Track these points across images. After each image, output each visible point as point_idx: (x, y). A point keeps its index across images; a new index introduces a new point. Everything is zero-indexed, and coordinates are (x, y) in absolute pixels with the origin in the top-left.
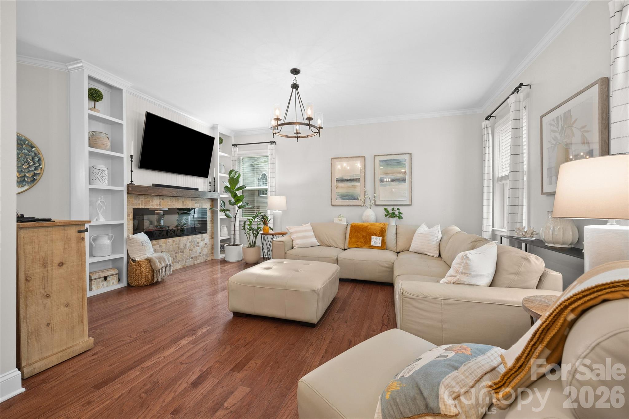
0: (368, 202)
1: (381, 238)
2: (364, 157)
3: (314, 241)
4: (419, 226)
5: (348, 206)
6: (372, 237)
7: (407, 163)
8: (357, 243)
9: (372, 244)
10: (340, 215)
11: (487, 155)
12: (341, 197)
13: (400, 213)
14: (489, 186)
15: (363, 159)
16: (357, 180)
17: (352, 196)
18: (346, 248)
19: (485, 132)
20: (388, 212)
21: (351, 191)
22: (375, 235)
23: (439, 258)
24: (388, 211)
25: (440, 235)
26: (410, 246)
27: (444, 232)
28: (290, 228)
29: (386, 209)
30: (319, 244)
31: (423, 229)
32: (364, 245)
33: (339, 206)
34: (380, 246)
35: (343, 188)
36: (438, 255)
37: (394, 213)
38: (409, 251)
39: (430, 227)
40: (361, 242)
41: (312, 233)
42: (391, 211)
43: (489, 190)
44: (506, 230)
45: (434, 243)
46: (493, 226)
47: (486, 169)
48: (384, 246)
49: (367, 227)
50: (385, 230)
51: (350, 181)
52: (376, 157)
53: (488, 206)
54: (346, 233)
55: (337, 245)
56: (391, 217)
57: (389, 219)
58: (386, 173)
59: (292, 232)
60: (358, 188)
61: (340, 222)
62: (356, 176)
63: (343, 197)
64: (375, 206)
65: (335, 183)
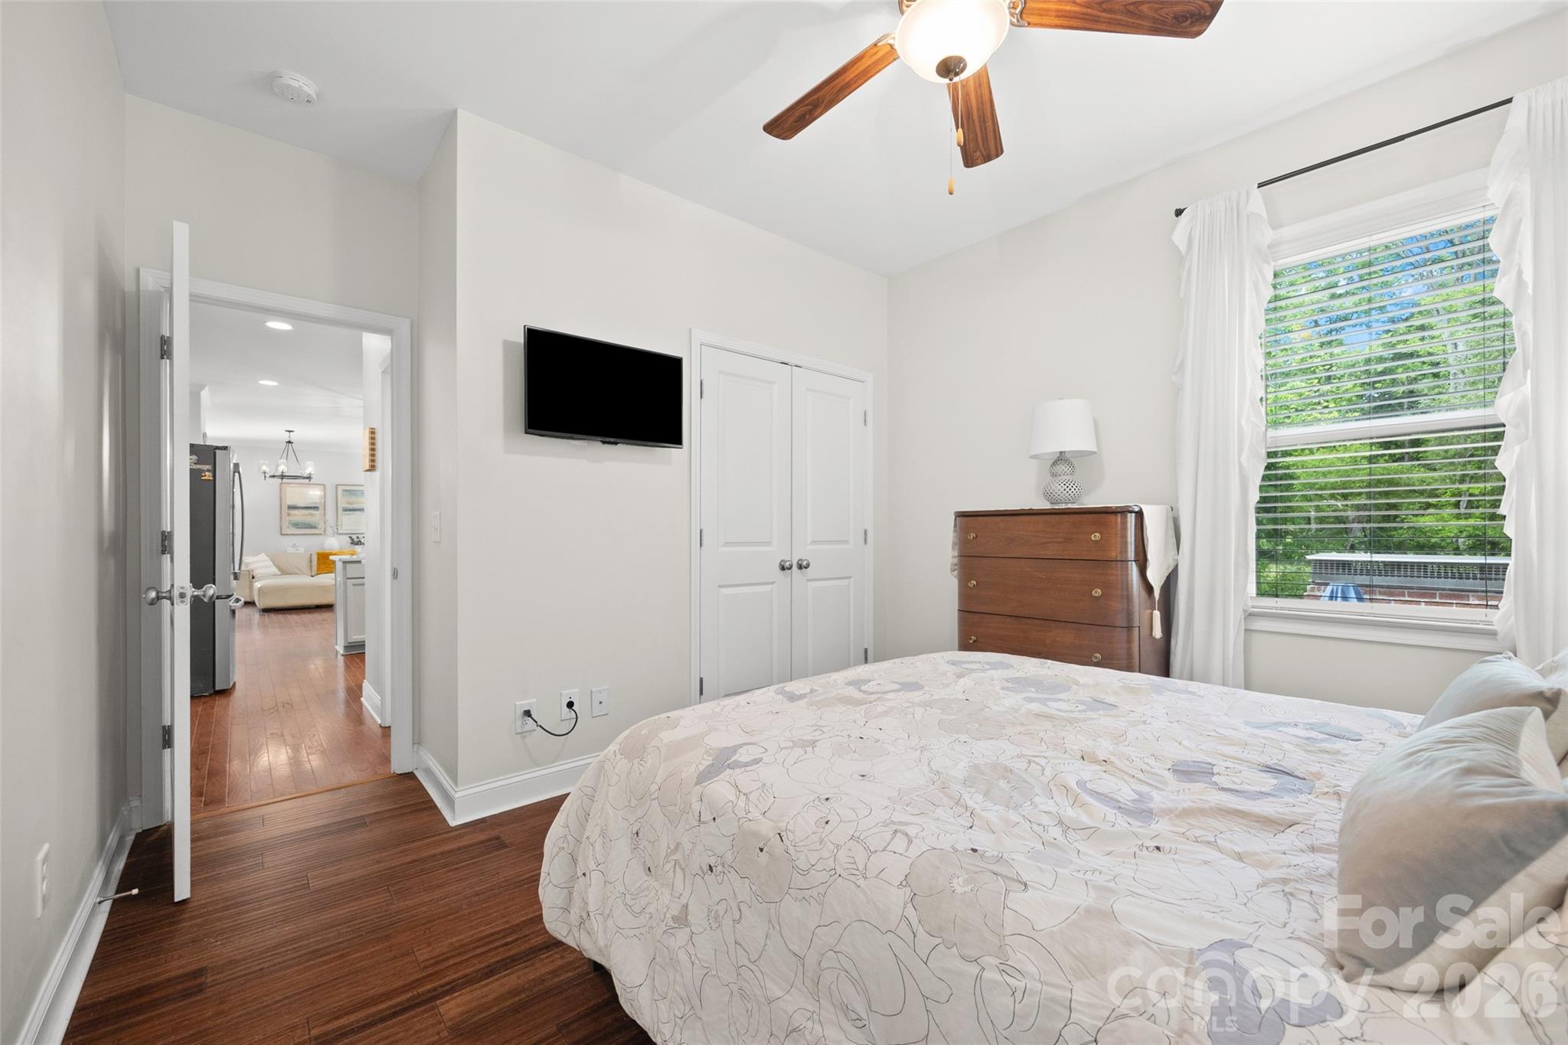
0: (329, 531)
2: (325, 486)
3: (275, 570)
5: (304, 534)
12: (293, 525)
15: (323, 488)
16: (316, 508)
17: (309, 524)
18: (313, 575)
20: (352, 540)
21: (308, 520)
29: (350, 537)
30: (281, 573)
33: (292, 535)
35: (297, 516)
37: (360, 541)
41: (271, 563)
42: (356, 540)
49: (333, 554)
51: (307, 509)
52: (337, 486)
54: (311, 561)
55: (303, 572)
56: (357, 544)
57: (356, 546)
58: (349, 503)
59: (248, 563)
60: (315, 517)
61: (298, 552)
62: (316, 503)
63: (296, 525)
64: (338, 534)
65: (285, 510)
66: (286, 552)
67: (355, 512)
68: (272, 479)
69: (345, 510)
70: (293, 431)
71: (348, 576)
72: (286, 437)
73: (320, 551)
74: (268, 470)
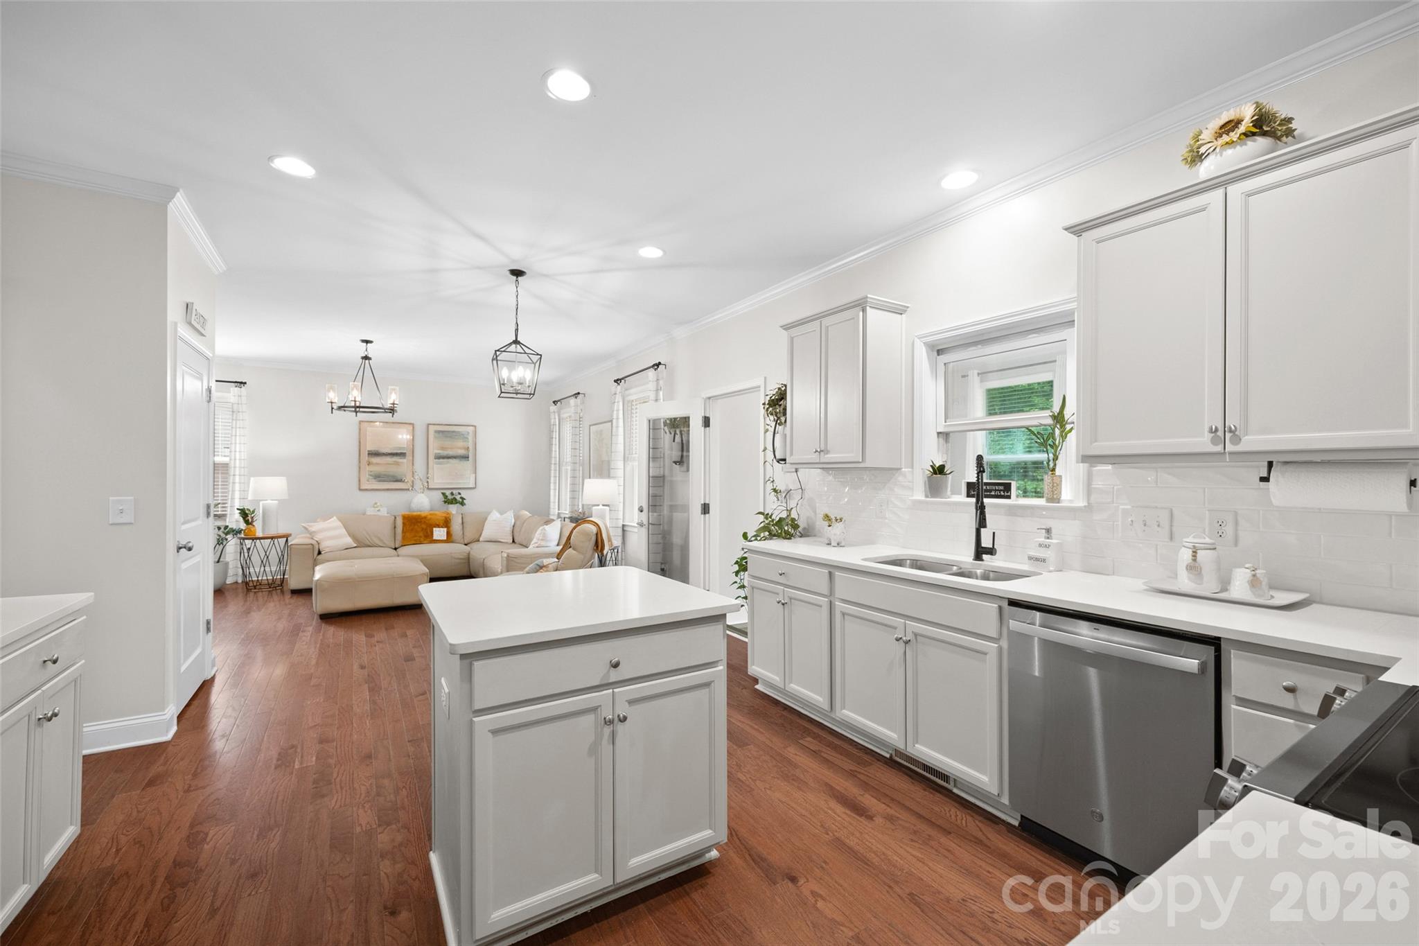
0: (418, 485)
1: (445, 529)
2: (413, 424)
3: (349, 541)
4: (489, 513)
5: (388, 490)
6: (434, 529)
7: (470, 438)
8: (416, 538)
9: (434, 538)
10: (376, 504)
11: (554, 439)
12: (375, 479)
13: (462, 498)
14: (555, 470)
15: (410, 428)
16: (402, 455)
17: (393, 476)
18: (397, 546)
19: (552, 416)
21: (393, 470)
22: (438, 526)
23: (514, 544)
24: (447, 496)
25: (513, 521)
26: (480, 535)
27: (517, 517)
28: (311, 526)
29: (443, 494)
30: (355, 545)
31: (495, 516)
32: (425, 540)
33: (373, 490)
34: (445, 538)
35: (381, 465)
36: (511, 541)
37: (455, 499)
38: (479, 541)
39: (501, 514)
40: (420, 537)
41: (343, 531)
42: (450, 497)
43: (555, 473)
44: (567, 512)
45: (509, 529)
46: (559, 510)
47: (553, 453)
48: (450, 538)
49: (425, 517)
50: (450, 520)
51: (391, 456)
52: (430, 426)
53: (555, 489)
54: (395, 527)
55: (384, 543)
56: (452, 503)
57: (450, 506)
58: (443, 448)
59: (314, 532)
60: (403, 466)
61: (379, 513)
62: (400, 448)
63: (379, 477)
64: (428, 489)
65: (365, 457)
66: (364, 514)
67: (450, 460)
68: (341, 413)
69: (439, 457)
70: (371, 342)
71: (477, 706)
72: (361, 349)
73: (407, 513)
74: (335, 400)
